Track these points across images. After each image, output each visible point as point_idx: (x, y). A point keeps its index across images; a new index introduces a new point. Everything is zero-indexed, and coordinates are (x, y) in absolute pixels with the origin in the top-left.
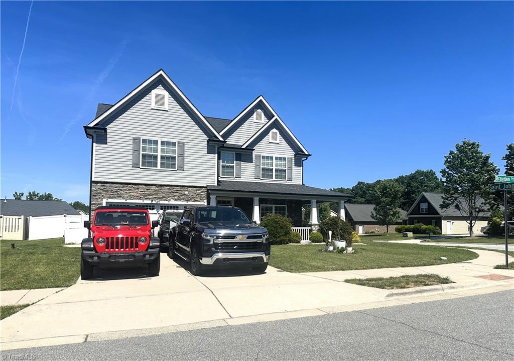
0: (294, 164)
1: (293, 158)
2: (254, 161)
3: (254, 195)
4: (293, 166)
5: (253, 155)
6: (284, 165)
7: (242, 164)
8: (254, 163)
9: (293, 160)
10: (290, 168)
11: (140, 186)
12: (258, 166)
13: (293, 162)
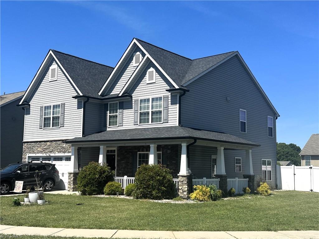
0: (170, 103)
1: (170, 96)
2: (133, 107)
3: (99, 144)
4: (170, 105)
5: (133, 101)
6: (160, 106)
7: (124, 112)
8: (133, 109)
9: (170, 98)
10: (167, 108)
11: (42, 143)
12: (136, 111)
13: (170, 101)
